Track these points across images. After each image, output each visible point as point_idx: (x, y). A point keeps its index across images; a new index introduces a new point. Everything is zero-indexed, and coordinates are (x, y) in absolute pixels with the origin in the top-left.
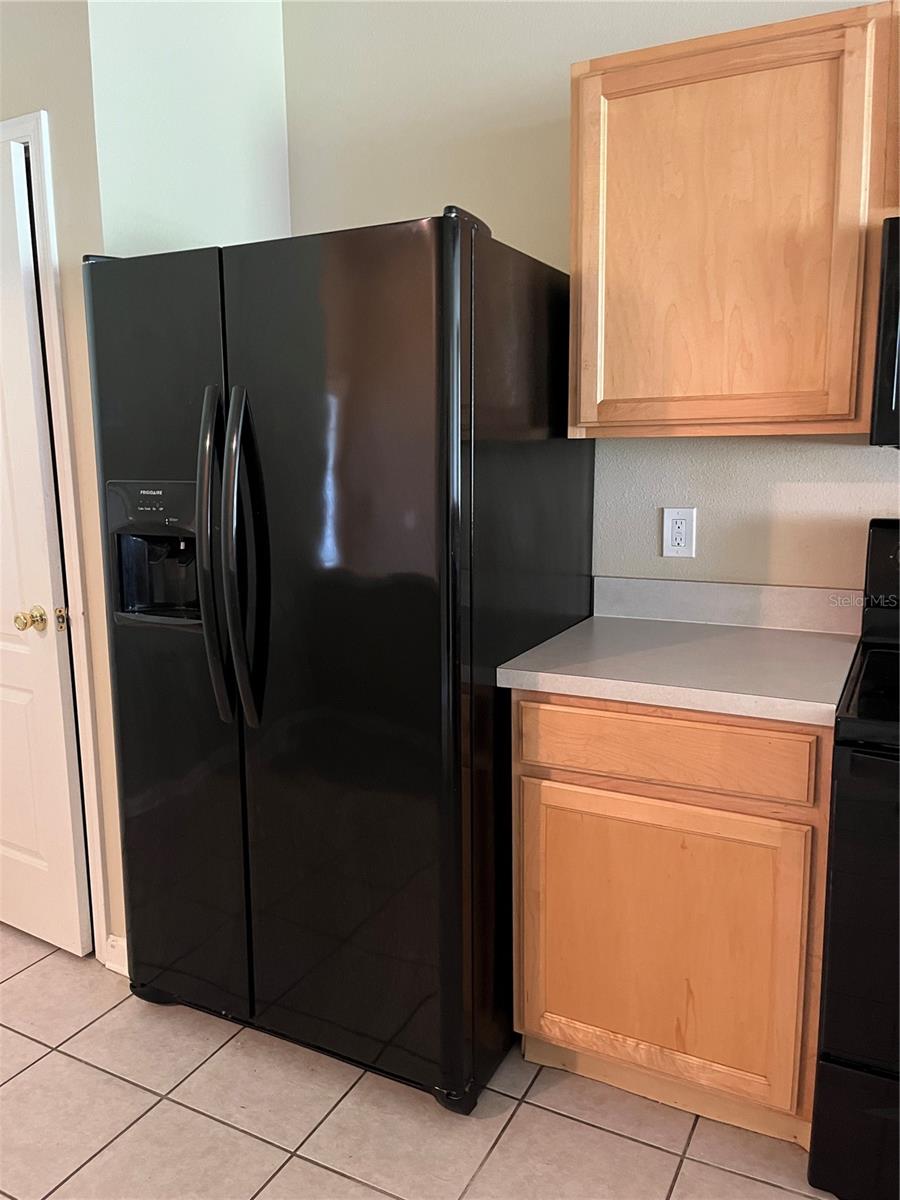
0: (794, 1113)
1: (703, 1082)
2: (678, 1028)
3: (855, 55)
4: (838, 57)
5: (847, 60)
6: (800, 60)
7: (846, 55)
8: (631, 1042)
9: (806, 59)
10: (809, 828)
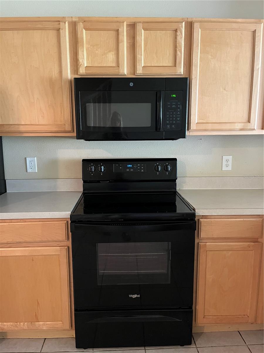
0: (70, 329)
1: (44, 328)
2: (36, 315)
3: (63, 30)
4: (58, 30)
5: (61, 31)
6: (49, 29)
7: (61, 30)
8: (22, 324)
9: (50, 29)
10: (67, 247)
